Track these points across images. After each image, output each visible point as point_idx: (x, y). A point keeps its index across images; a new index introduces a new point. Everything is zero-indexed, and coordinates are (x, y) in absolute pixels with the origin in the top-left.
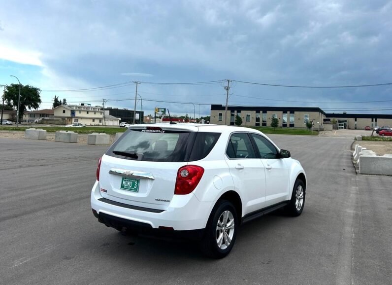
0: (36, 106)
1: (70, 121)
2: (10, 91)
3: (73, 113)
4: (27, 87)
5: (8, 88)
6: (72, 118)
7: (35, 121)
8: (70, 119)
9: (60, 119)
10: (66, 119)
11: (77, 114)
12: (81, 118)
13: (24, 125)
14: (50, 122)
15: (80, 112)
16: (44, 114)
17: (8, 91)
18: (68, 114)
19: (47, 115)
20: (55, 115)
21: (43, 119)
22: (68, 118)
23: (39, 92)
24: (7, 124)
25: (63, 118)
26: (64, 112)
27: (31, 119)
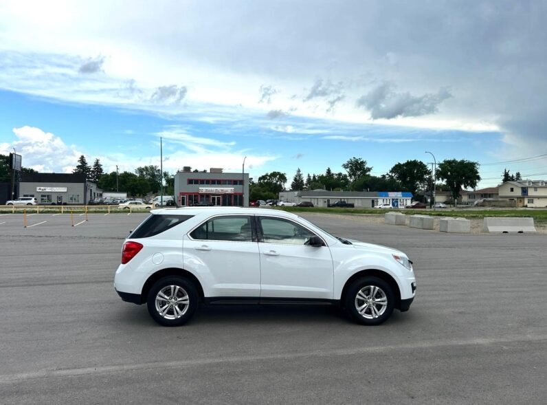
0: (473, 185)
1: (521, 201)
2: (442, 168)
3: (525, 190)
4: (462, 162)
5: (441, 165)
6: (524, 198)
7: (476, 203)
8: (521, 199)
9: (507, 200)
10: (516, 199)
11: (531, 192)
12: (539, 198)
13: (460, 208)
14: (493, 204)
15: (536, 189)
16: (486, 194)
17: (440, 169)
18: (518, 193)
19: (490, 195)
20: (500, 195)
21: (484, 200)
22: (518, 198)
23: (478, 166)
24: (440, 207)
25: (511, 199)
26: (512, 190)
27: (471, 200)
